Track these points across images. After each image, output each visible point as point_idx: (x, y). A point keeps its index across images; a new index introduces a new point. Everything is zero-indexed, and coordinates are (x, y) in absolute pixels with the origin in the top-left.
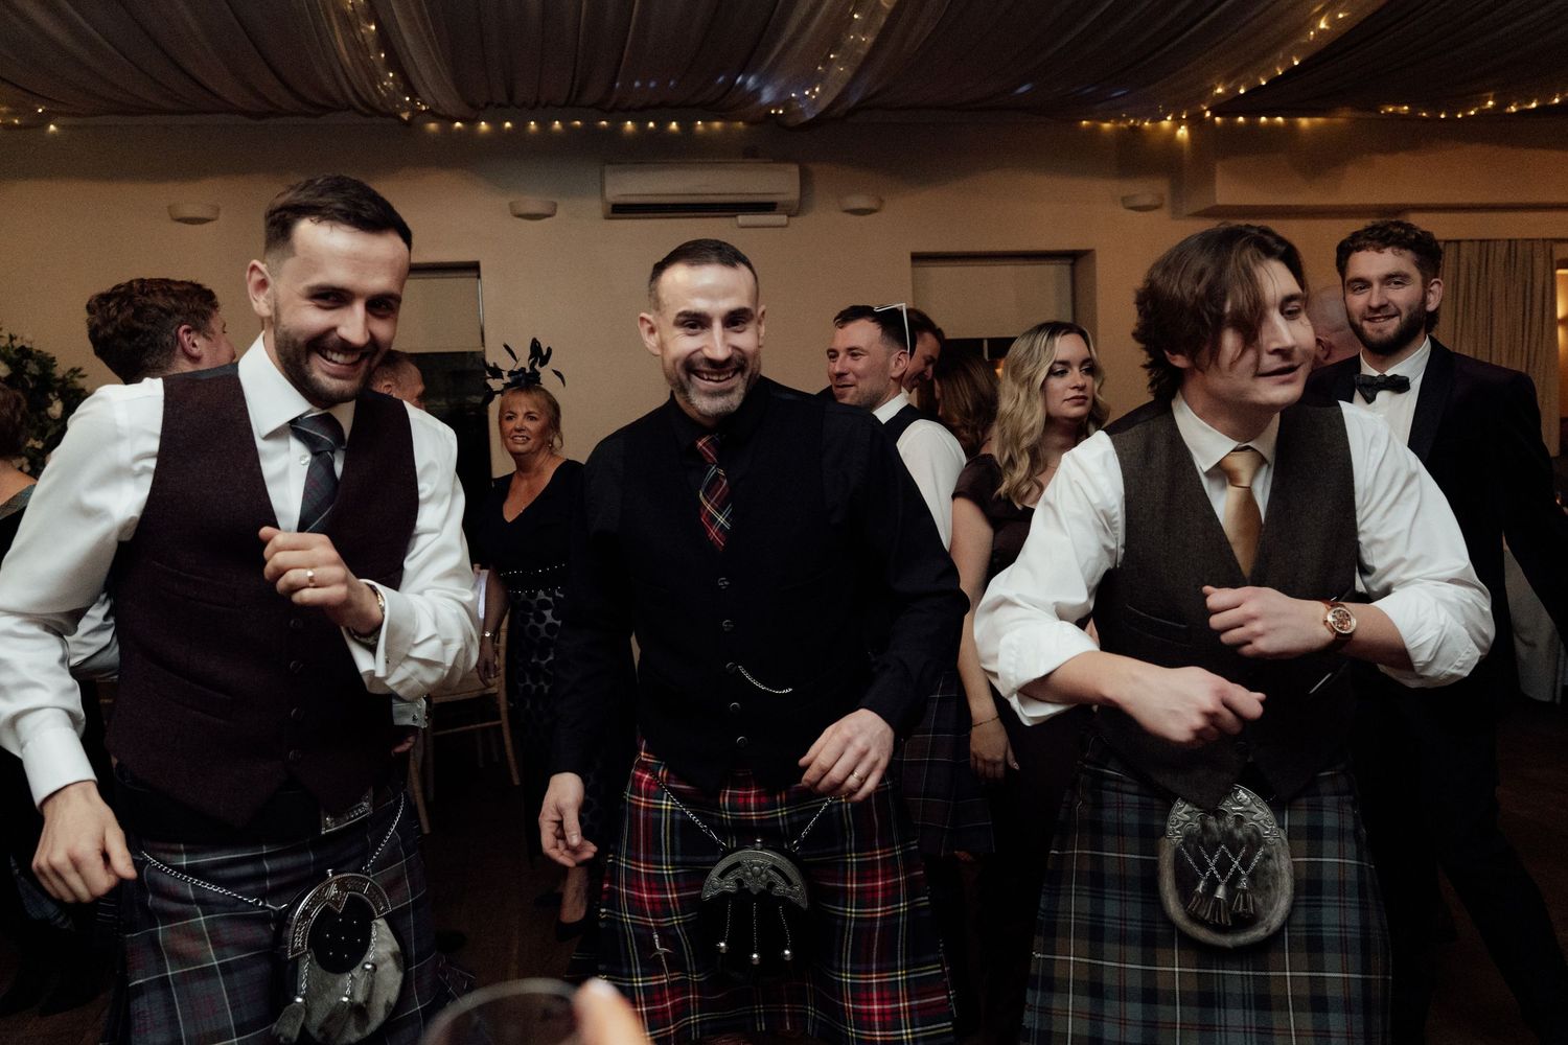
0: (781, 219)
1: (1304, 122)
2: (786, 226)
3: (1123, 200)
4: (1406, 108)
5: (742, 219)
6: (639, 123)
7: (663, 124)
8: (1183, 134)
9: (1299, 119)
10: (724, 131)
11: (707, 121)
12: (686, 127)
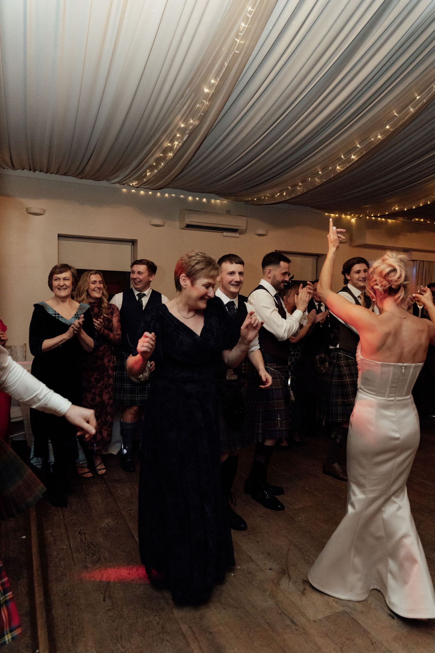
0: (237, 235)
1: (390, 221)
2: (238, 237)
4: (422, 220)
5: (225, 234)
6: (194, 197)
7: (201, 199)
8: (353, 220)
9: (388, 220)
10: (221, 203)
11: (215, 199)
12: (209, 201)
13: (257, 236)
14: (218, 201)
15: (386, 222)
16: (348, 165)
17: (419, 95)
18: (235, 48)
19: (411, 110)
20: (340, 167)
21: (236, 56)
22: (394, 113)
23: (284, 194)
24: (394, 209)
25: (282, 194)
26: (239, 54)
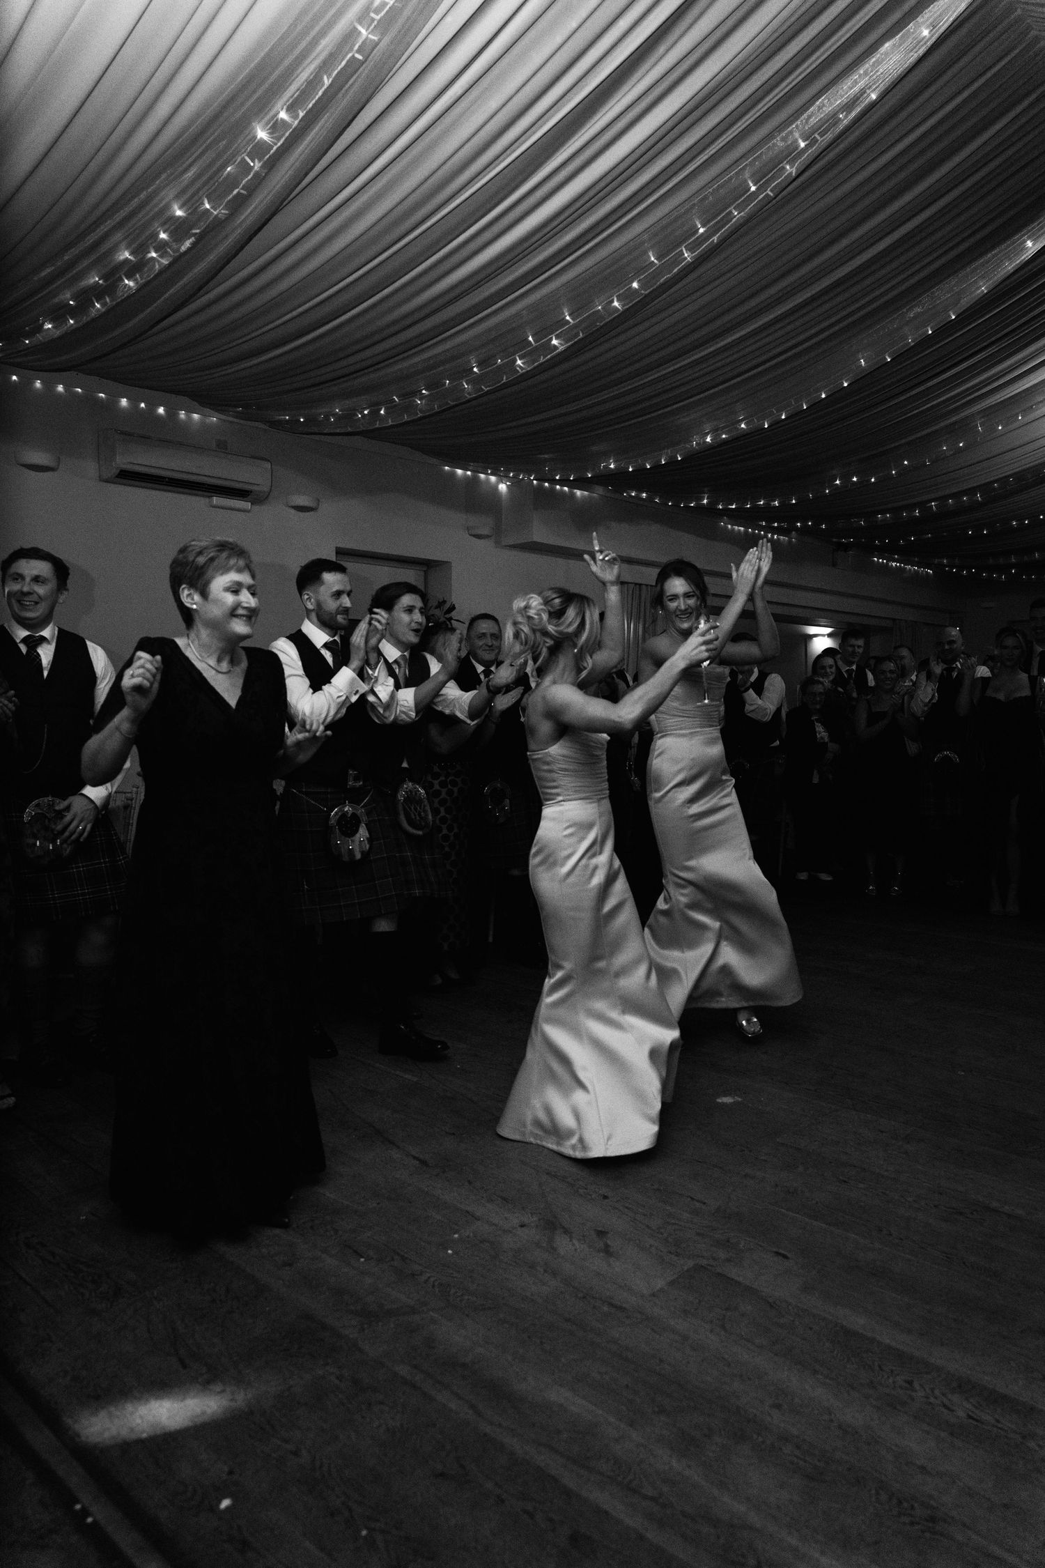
0: (247, 505)
1: (578, 493)
2: (248, 511)
3: (468, 529)
4: (644, 495)
5: (216, 500)
6: (134, 401)
7: (152, 406)
8: (503, 487)
9: (575, 491)
10: (202, 423)
11: (190, 411)
12: (171, 413)
13: (293, 511)
14: (196, 416)
15: (573, 495)
16: (542, 360)
17: (703, 226)
18: (356, 47)
19: (686, 255)
20: (524, 361)
21: (354, 66)
22: (649, 257)
23: (382, 412)
24: (606, 467)
25: (374, 413)
26: (363, 63)
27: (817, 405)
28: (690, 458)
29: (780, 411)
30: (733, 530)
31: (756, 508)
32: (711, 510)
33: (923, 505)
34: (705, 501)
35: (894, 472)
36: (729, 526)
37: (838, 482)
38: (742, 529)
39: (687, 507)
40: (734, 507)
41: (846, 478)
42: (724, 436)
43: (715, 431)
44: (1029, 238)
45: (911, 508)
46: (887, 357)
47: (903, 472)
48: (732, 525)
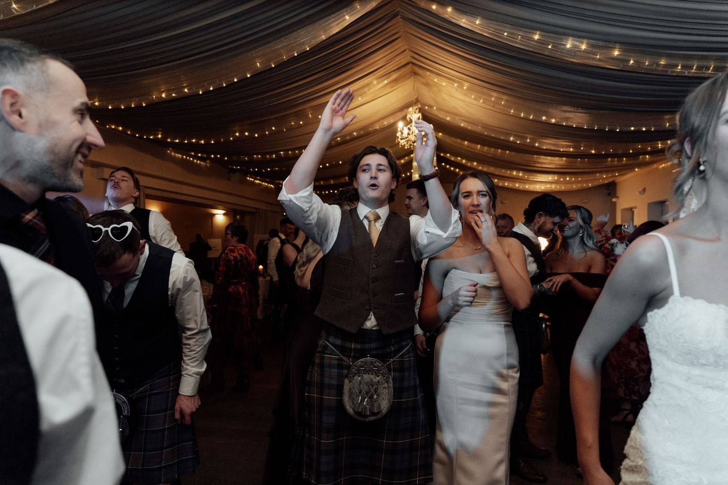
16: (35, 7)
20: (18, 6)
27: (232, 85)
28: (152, 105)
29: (210, 85)
30: (175, 156)
31: (190, 143)
32: (162, 143)
33: (277, 153)
34: (160, 136)
35: (267, 133)
36: (173, 154)
37: (237, 134)
38: (180, 156)
39: (148, 139)
40: (177, 141)
41: (242, 132)
42: (174, 95)
43: (168, 91)
44: (347, 14)
45: (271, 153)
46: (272, 64)
47: (272, 133)
48: (175, 153)
